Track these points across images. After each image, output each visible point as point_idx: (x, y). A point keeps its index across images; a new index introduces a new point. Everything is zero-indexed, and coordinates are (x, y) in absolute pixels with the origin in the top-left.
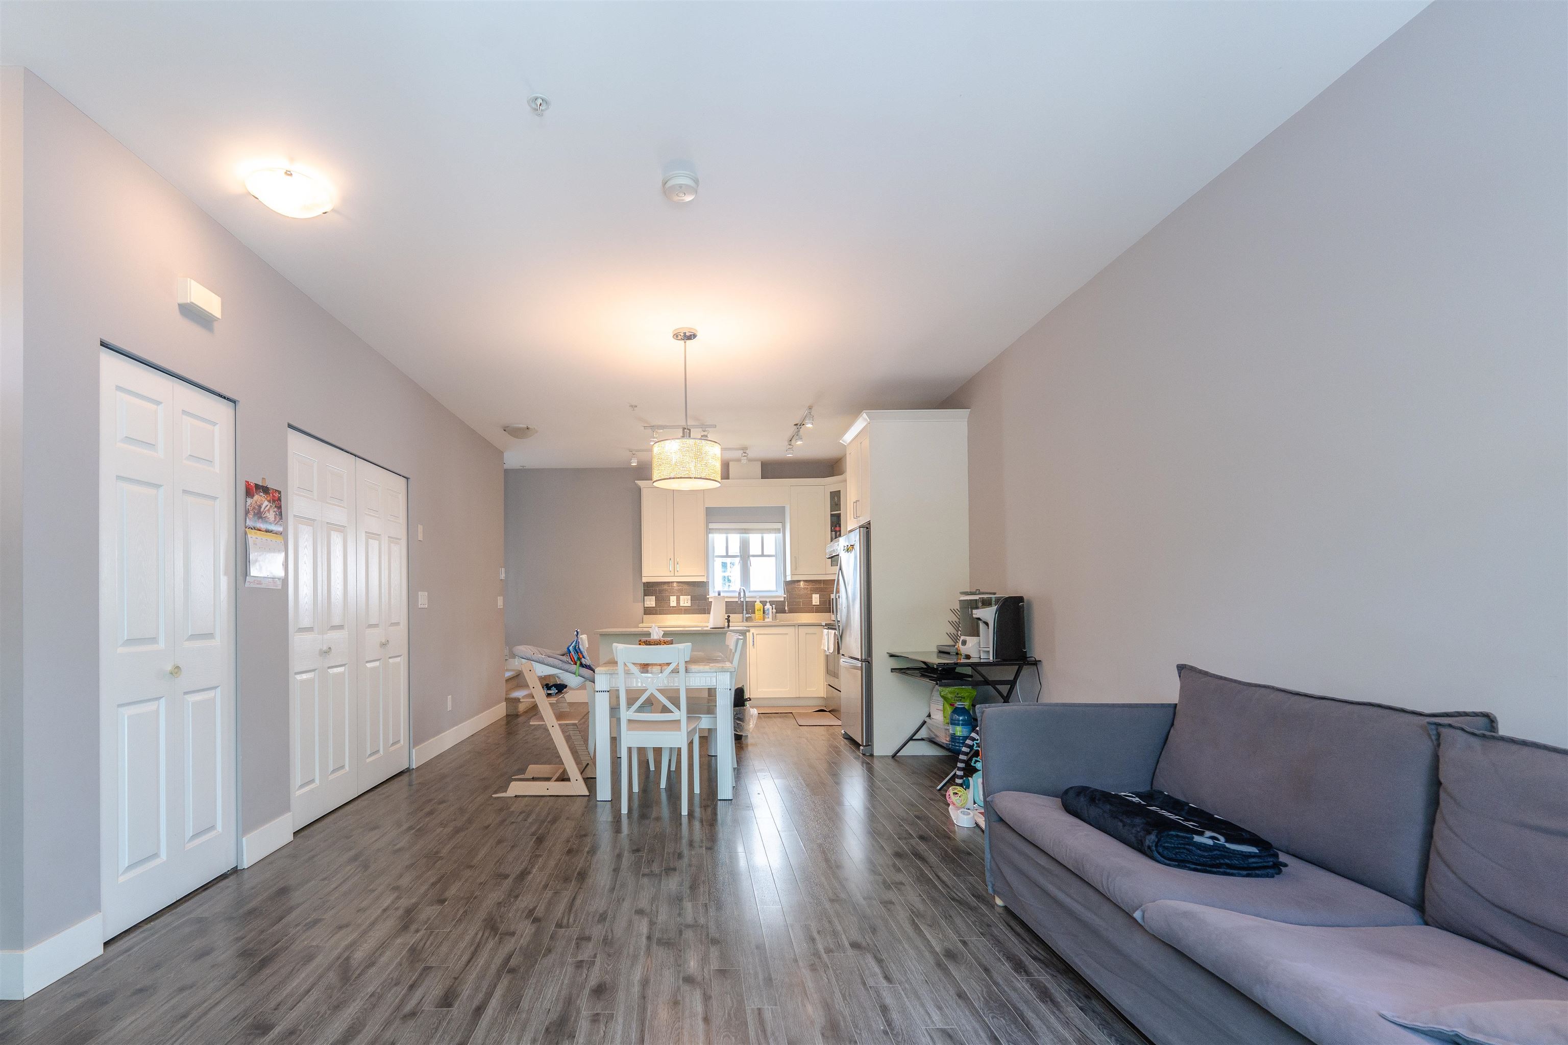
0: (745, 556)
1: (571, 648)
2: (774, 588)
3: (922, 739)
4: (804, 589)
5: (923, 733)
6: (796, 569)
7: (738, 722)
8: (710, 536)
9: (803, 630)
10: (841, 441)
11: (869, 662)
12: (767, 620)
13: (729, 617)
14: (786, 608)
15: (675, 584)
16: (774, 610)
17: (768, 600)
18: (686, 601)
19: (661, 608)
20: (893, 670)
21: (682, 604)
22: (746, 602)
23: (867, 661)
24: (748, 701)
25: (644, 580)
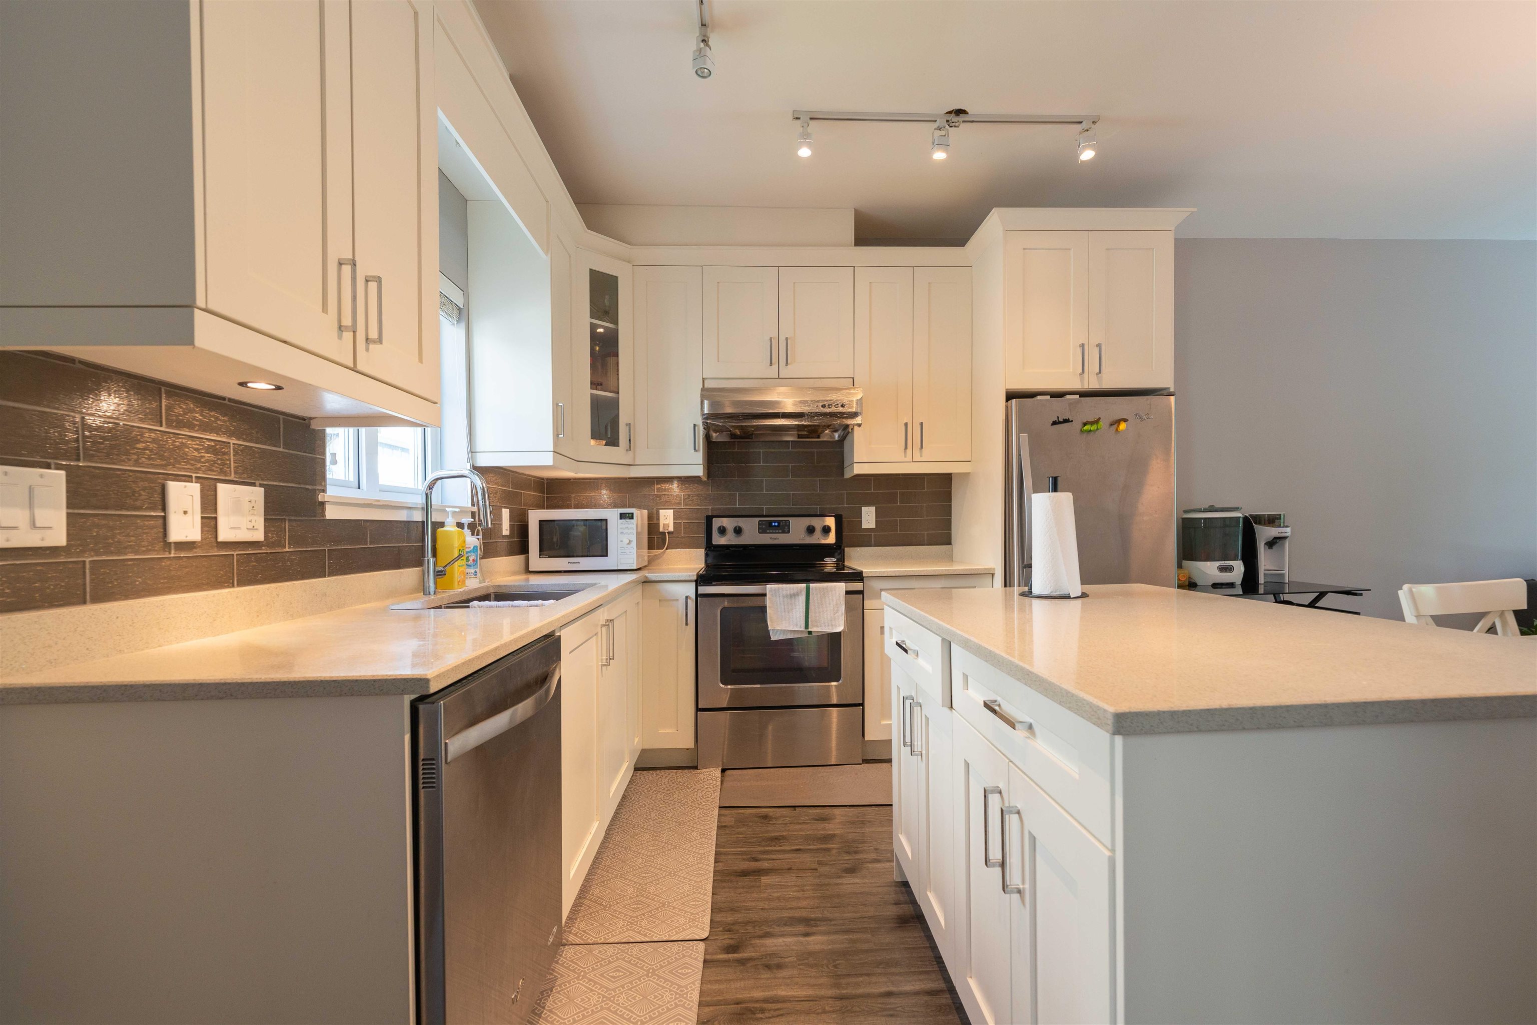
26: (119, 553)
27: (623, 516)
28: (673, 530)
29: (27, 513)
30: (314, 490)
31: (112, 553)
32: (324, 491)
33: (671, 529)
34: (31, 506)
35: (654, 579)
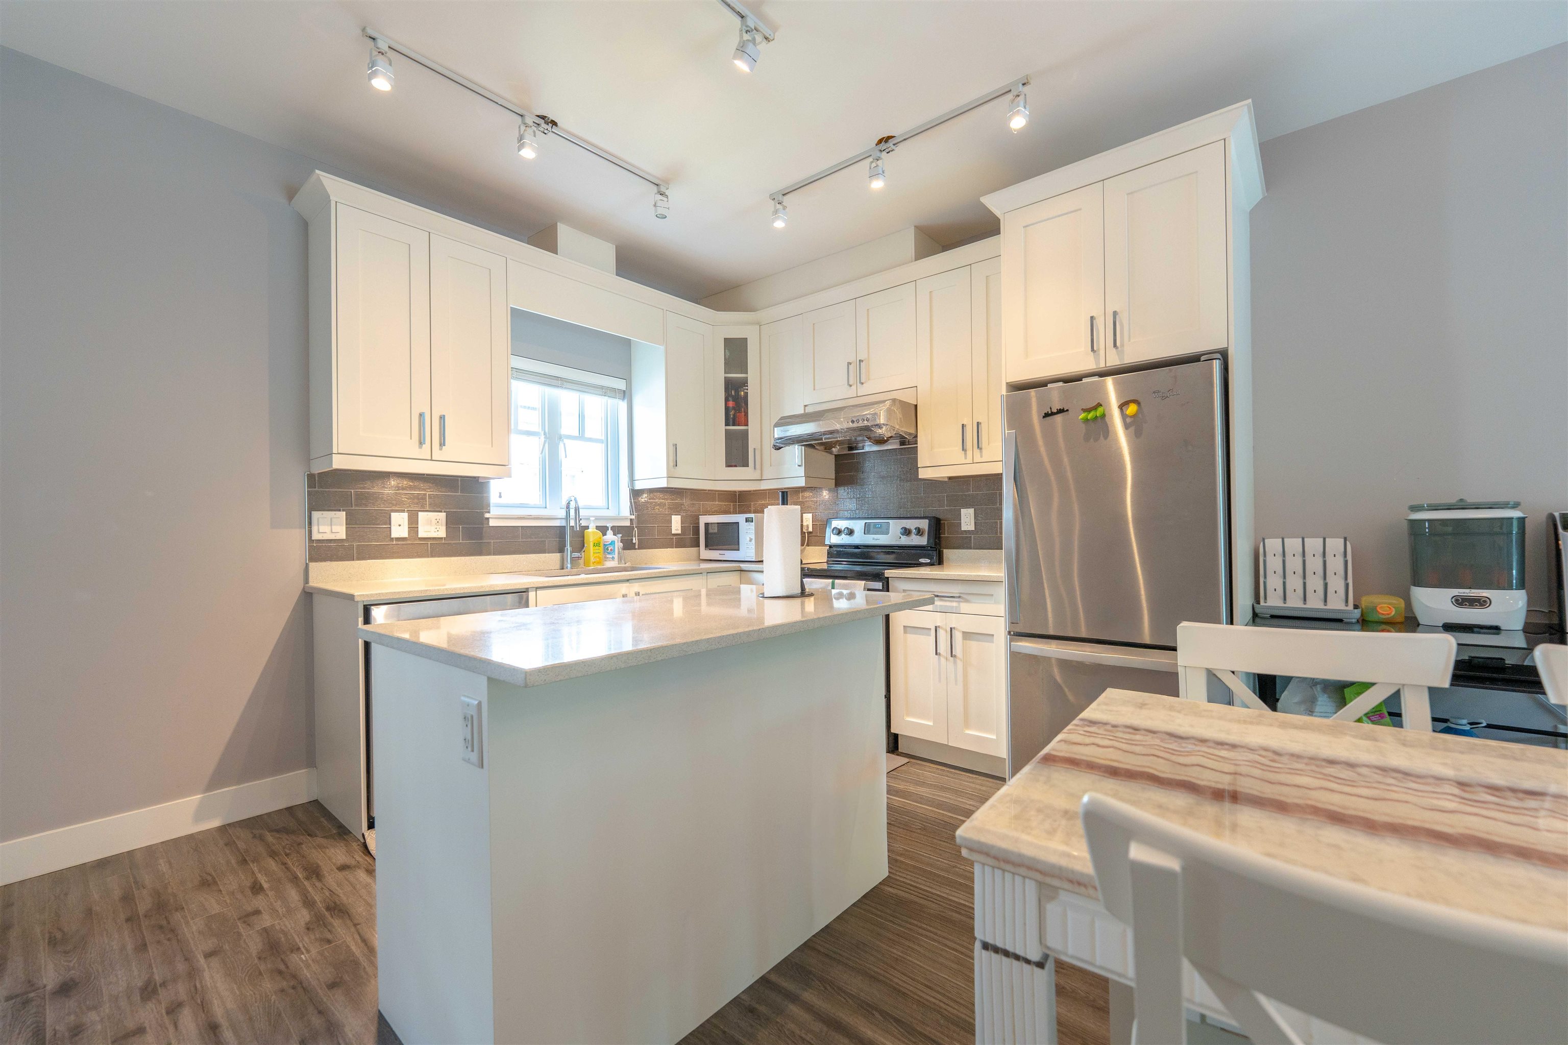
0: (553, 437)
2: (611, 501)
4: (660, 505)
12: (609, 564)
14: (637, 540)
18: (433, 525)
19: (363, 543)
22: (573, 527)
26: (369, 542)
27: (747, 520)
28: (812, 531)
29: (330, 527)
30: (483, 512)
31: (366, 542)
32: (489, 512)
33: (810, 529)
34: (331, 525)
35: (744, 569)
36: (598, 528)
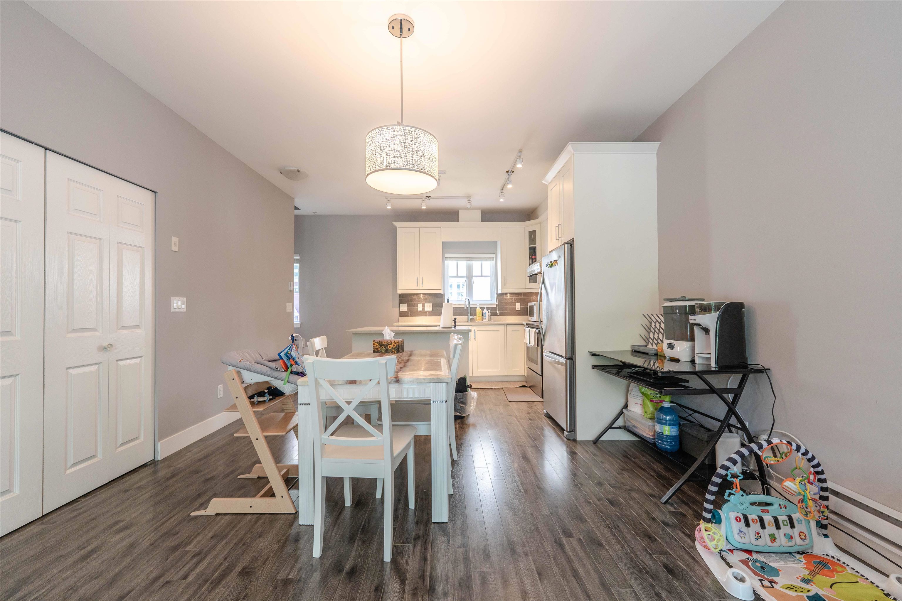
0: (470, 277)
1: (283, 354)
2: (490, 299)
3: (619, 428)
4: (510, 299)
5: (620, 422)
6: (505, 285)
7: (462, 405)
8: (446, 262)
9: (510, 328)
10: (543, 182)
11: (572, 360)
12: (484, 320)
13: (455, 319)
14: (498, 312)
15: (421, 295)
16: (490, 314)
17: (485, 307)
18: (428, 307)
19: (411, 312)
20: (594, 367)
21: (426, 310)
22: (470, 308)
23: (571, 358)
24: (469, 387)
25: (399, 292)
29: (404, 308)
36: (480, 308)
